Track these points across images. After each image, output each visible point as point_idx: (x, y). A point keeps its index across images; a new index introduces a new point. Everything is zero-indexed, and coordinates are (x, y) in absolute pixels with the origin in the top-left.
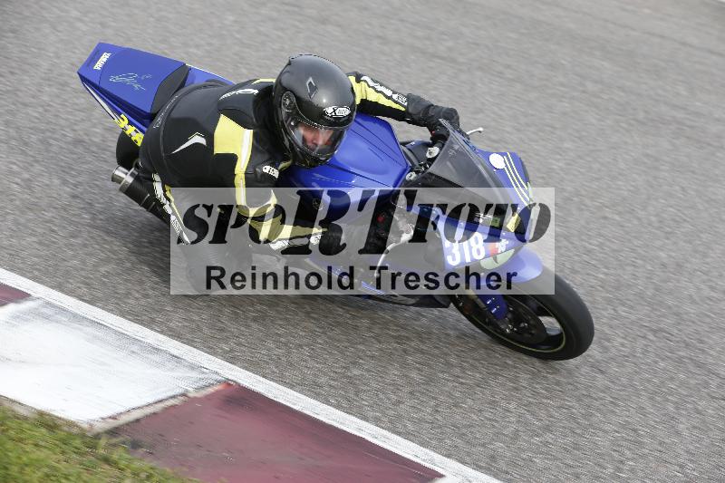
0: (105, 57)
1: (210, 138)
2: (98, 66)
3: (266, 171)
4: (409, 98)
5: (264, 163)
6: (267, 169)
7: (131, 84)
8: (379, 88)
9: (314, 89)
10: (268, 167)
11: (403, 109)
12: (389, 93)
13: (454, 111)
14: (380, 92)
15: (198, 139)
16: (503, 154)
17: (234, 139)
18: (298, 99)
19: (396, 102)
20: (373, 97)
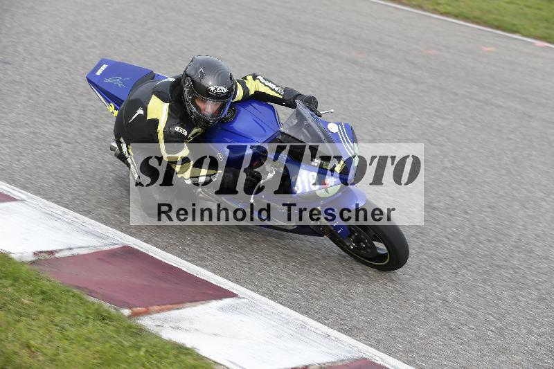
0: (104, 67)
1: (145, 110)
2: (99, 72)
3: (177, 130)
4: (286, 90)
5: (176, 125)
6: (178, 129)
7: (117, 83)
8: (267, 83)
9: (203, 75)
10: (178, 128)
11: (281, 97)
12: (273, 86)
13: (314, 98)
14: (268, 86)
15: (140, 112)
16: (338, 124)
17: (158, 110)
18: (193, 81)
19: (277, 93)
20: (263, 89)
